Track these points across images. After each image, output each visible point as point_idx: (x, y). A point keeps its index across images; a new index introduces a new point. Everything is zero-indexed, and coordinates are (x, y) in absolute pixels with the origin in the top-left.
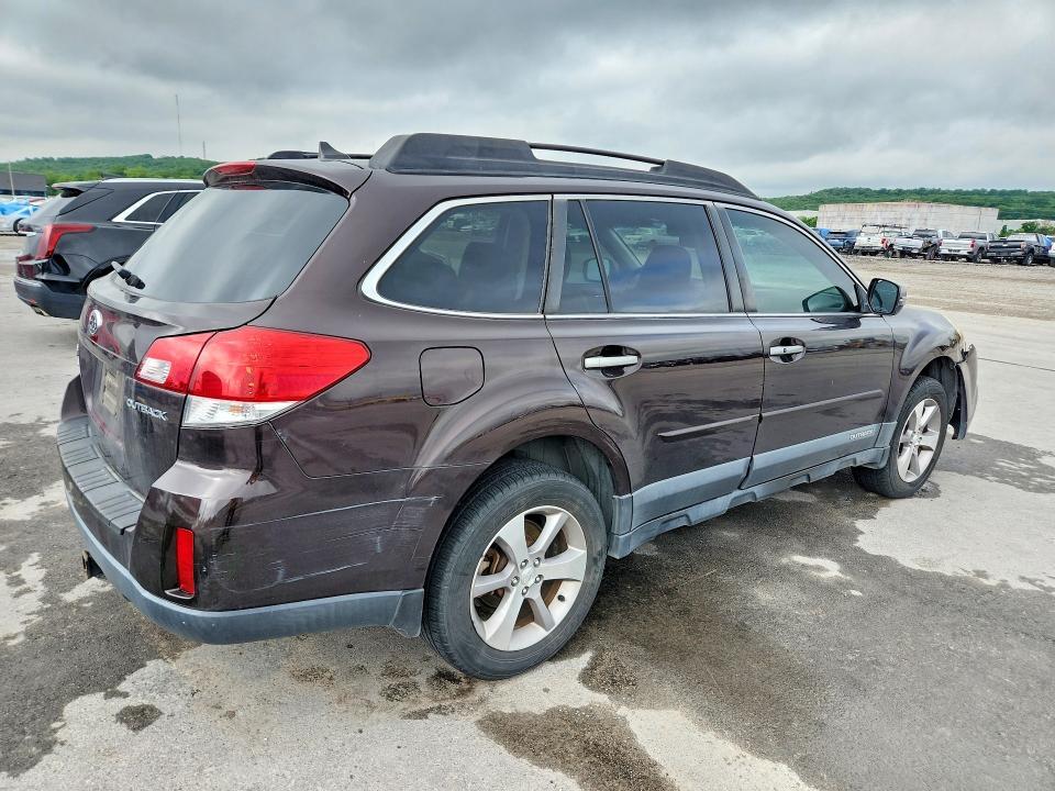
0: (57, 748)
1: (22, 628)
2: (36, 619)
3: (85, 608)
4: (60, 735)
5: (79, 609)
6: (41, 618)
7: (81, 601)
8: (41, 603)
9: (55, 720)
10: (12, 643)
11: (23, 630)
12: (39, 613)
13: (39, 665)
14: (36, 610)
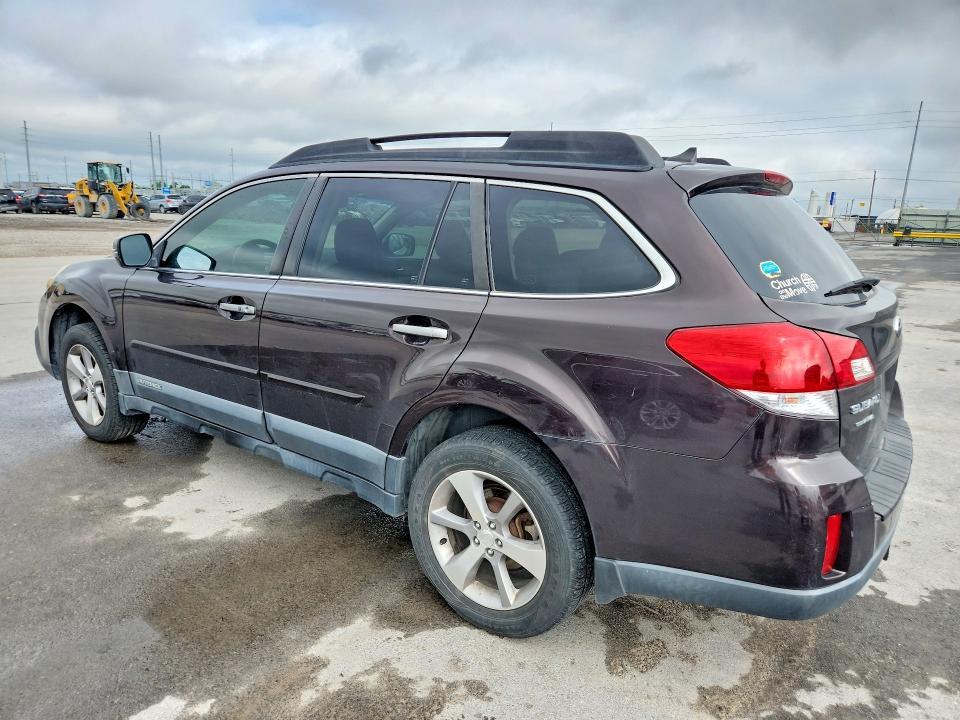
0: (932, 589)
1: (929, 691)
2: (911, 692)
3: (858, 671)
4: (926, 593)
5: (862, 674)
6: (907, 690)
7: (855, 682)
8: (900, 711)
9: (926, 603)
10: (944, 681)
11: (928, 689)
12: (905, 699)
13: (925, 645)
14: (908, 706)
